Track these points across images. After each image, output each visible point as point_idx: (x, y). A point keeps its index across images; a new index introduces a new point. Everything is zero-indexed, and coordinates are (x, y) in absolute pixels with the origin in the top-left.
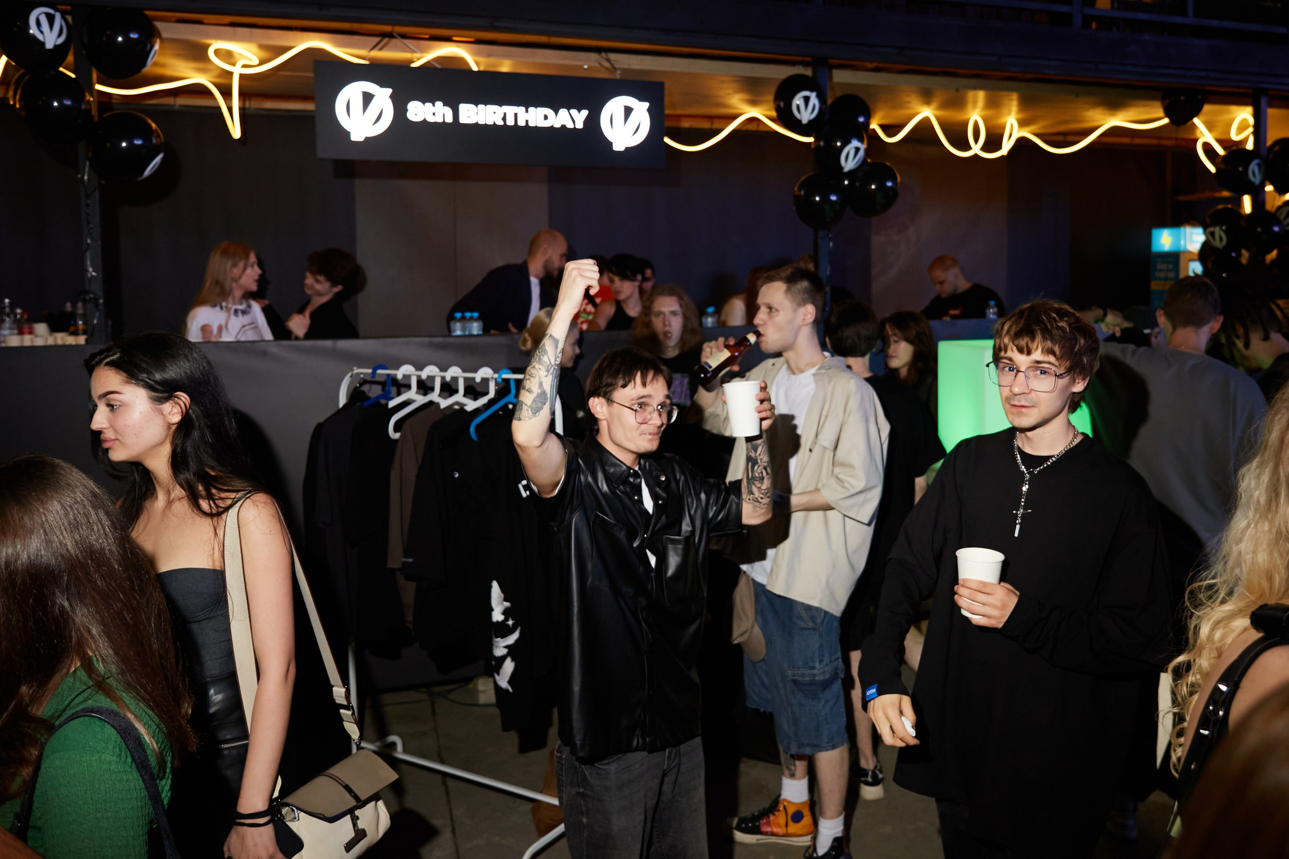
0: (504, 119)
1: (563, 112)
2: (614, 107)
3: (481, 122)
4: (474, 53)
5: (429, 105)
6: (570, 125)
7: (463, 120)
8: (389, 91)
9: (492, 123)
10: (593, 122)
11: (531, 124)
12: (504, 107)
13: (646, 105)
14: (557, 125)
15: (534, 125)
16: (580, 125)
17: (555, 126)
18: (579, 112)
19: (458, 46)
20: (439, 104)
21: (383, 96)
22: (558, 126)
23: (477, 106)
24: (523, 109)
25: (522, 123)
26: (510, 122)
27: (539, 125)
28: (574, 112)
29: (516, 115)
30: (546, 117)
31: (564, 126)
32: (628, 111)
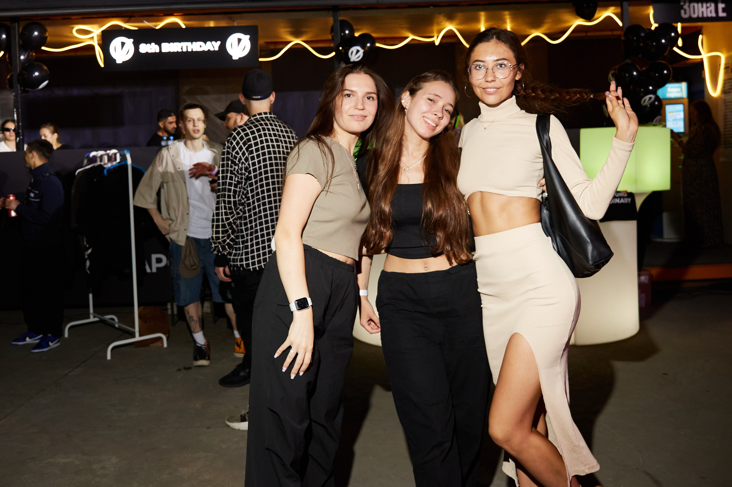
0: (182, 49)
1: (209, 43)
2: (233, 39)
3: (172, 51)
4: (183, 20)
5: (149, 45)
6: (212, 49)
7: (163, 51)
8: (132, 40)
9: (176, 51)
10: (223, 47)
11: (194, 50)
12: (182, 43)
13: (248, 36)
14: (206, 50)
16: (217, 49)
18: (216, 42)
19: (176, 18)
20: (153, 44)
21: (129, 42)
23: (169, 43)
24: (190, 43)
25: (190, 50)
26: (185, 50)
27: (198, 50)
28: (214, 42)
29: (187, 46)
30: (201, 46)
31: (209, 50)
32: (239, 40)
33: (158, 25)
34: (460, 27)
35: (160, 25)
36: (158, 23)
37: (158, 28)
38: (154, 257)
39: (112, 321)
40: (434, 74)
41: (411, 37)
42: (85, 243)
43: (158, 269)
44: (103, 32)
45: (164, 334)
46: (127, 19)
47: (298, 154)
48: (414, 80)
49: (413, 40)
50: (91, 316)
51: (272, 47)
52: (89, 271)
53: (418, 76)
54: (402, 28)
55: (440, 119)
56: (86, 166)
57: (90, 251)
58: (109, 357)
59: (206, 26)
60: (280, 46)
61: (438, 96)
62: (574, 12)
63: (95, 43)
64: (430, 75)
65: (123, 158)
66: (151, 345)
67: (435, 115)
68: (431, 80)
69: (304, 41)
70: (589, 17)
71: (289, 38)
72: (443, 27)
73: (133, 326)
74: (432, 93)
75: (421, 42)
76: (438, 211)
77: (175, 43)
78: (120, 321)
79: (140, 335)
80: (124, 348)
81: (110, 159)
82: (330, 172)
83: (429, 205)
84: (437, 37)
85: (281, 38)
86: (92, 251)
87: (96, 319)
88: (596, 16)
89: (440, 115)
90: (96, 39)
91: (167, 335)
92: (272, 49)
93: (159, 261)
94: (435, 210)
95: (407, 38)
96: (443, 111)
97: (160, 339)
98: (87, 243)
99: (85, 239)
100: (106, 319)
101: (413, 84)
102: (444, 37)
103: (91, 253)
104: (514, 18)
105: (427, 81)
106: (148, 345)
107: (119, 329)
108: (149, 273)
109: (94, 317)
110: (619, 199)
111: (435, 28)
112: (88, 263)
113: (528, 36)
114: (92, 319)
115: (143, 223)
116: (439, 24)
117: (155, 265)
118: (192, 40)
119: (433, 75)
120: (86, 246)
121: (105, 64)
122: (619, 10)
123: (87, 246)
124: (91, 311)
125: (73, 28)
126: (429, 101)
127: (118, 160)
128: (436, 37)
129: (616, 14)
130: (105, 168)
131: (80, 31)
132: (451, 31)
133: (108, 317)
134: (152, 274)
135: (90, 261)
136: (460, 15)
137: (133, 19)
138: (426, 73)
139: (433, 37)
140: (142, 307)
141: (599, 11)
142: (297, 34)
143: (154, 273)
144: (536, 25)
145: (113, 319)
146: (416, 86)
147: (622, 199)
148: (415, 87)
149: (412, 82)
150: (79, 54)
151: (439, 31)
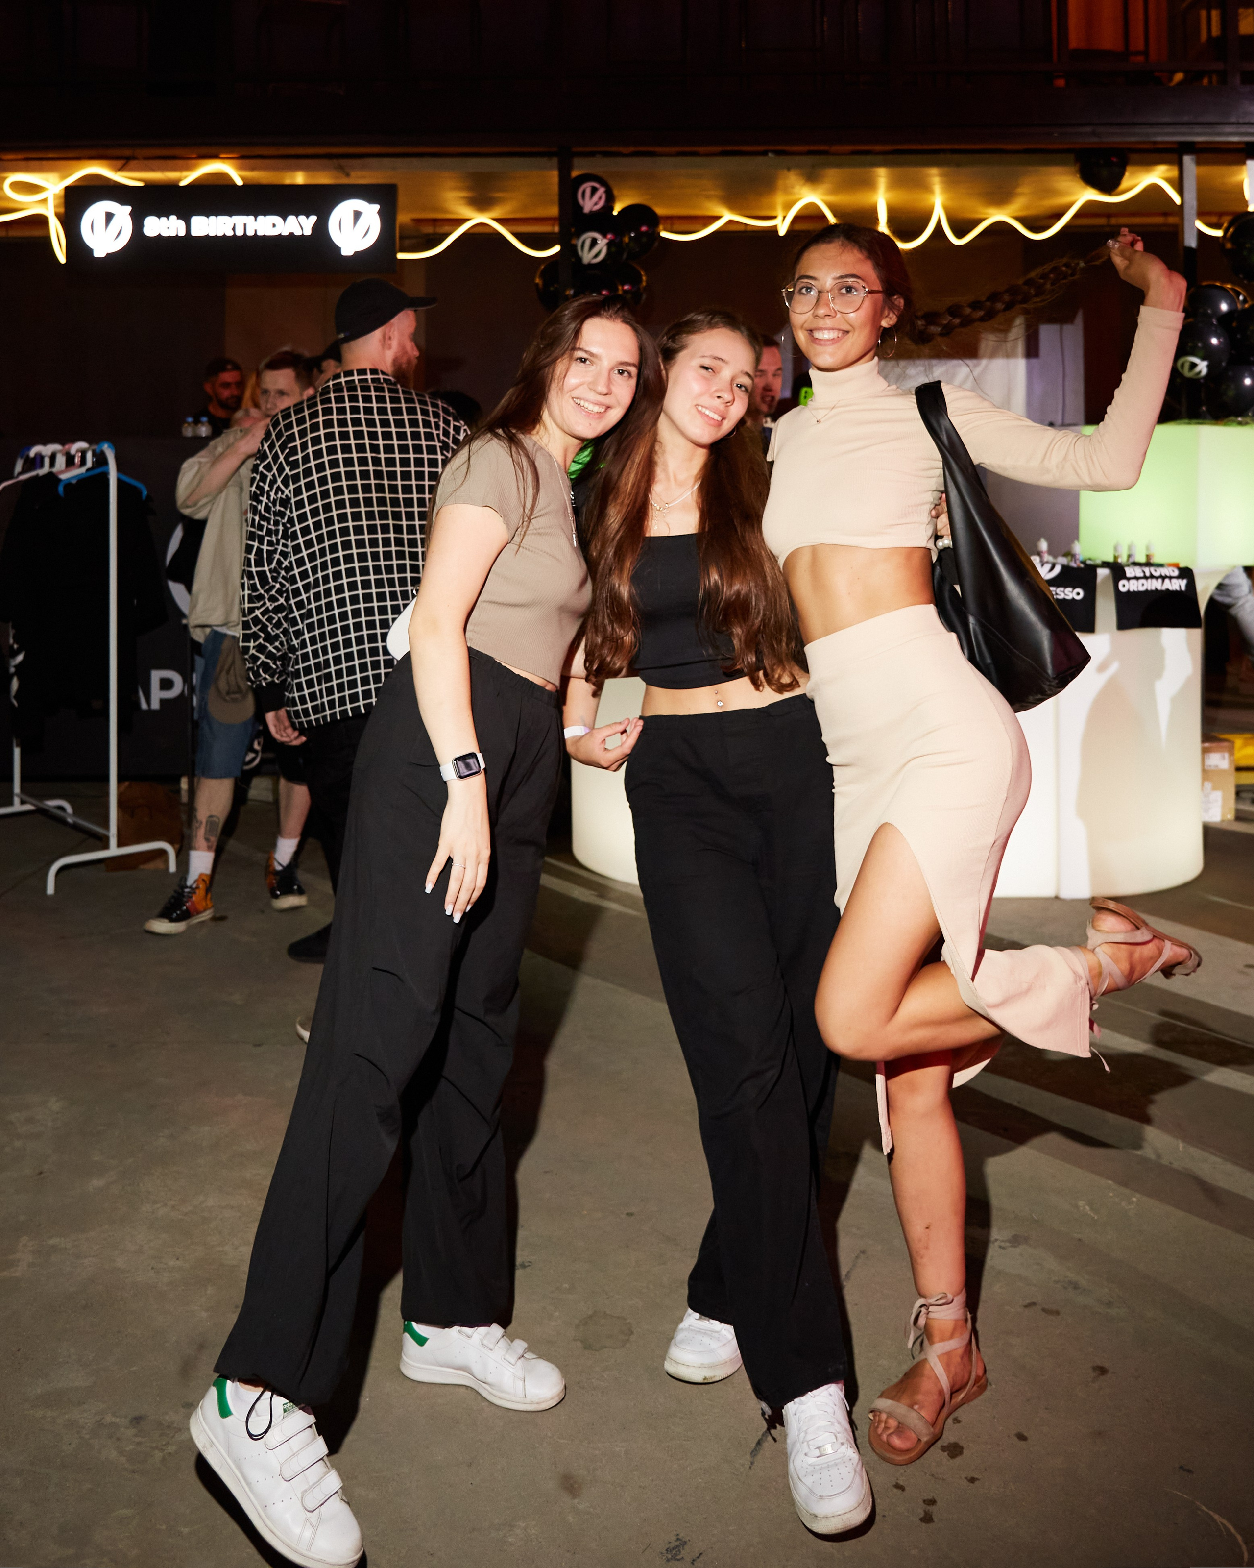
0: (234, 229)
1: (291, 219)
2: (343, 211)
3: (212, 234)
4: (240, 168)
5: (164, 219)
6: (298, 233)
7: (195, 232)
8: (128, 209)
9: (222, 234)
10: (321, 228)
11: (260, 233)
12: (235, 217)
13: (377, 207)
14: (285, 233)
15: (262, 234)
16: (308, 232)
17: (283, 234)
18: (307, 217)
19: (225, 163)
20: (173, 218)
21: (123, 213)
22: (287, 234)
24: (252, 218)
25: (250, 233)
26: (240, 232)
27: (268, 234)
28: (302, 218)
29: (245, 225)
30: (274, 225)
31: (292, 234)
32: (357, 215)
33: (185, 177)
34: (832, 199)
35: (187, 178)
36: (185, 174)
37: (183, 183)
38: (156, 675)
39: (59, 813)
40: (709, 315)
41: (727, 216)
42: (11, 641)
43: (163, 702)
44: (67, 189)
45: (171, 843)
46: (120, 163)
47: (466, 465)
48: (669, 331)
49: (730, 222)
50: (17, 800)
51: (428, 229)
52: (18, 702)
53: (676, 321)
54: (709, 197)
55: (729, 404)
56: (20, 474)
57: (20, 658)
58: (51, 889)
59: (288, 181)
60: (446, 229)
61: (719, 359)
62: (1078, 176)
63: (50, 212)
64: (700, 317)
65: (101, 460)
66: (142, 867)
67: (719, 397)
68: (701, 329)
69: (497, 220)
70: (1109, 186)
71: (465, 211)
72: (796, 197)
73: (106, 824)
74: (708, 354)
75: (749, 229)
76: (730, 586)
77: (220, 217)
78: (76, 812)
79: (120, 844)
80: (82, 871)
81: (70, 461)
82: (529, 505)
83: (715, 577)
84: (782, 218)
85: (446, 211)
86: (25, 657)
87: (28, 807)
88: (1125, 183)
89: (727, 397)
90: (51, 203)
91: (177, 846)
92: (428, 235)
93: (166, 684)
94: (725, 584)
95: (718, 218)
96: (732, 388)
97: (162, 853)
98: (15, 641)
99: (12, 632)
100: (48, 808)
101: (668, 339)
102: (796, 219)
103: (21, 663)
104: (950, 184)
105: (696, 331)
106: (134, 867)
107: (75, 827)
108: (145, 711)
109: (23, 802)
110: (1160, 580)
111: (780, 199)
112: (15, 684)
113: (980, 221)
114: (17, 807)
115: (135, 601)
116: (787, 190)
117: (157, 695)
118: (255, 211)
119: (706, 318)
120: (12, 647)
121: (67, 257)
122: (1174, 172)
123: (15, 646)
124: (17, 789)
125: (5, 178)
126: (704, 372)
127: (89, 464)
128: (780, 218)
129: (1169, 181)
130: (60, 480)
131: (17, 186)
132: (812, 205)
133: (52, 803)
134: (150, 711)
135: (19, 679)
136: (832, 173)
137: (133, 163)
138: (692, 314)
139: (774, 217)
140: (127, 783)
141: (1132, 174)
142: (481, 203)
143: (155, 711)
144: (1000, 198)
145: (62, 808)
146: (674, 342)
147: (1167, 581)
148: (671, 345)
149: (666, 334)
150: (14, 233)
151: (788, 206)
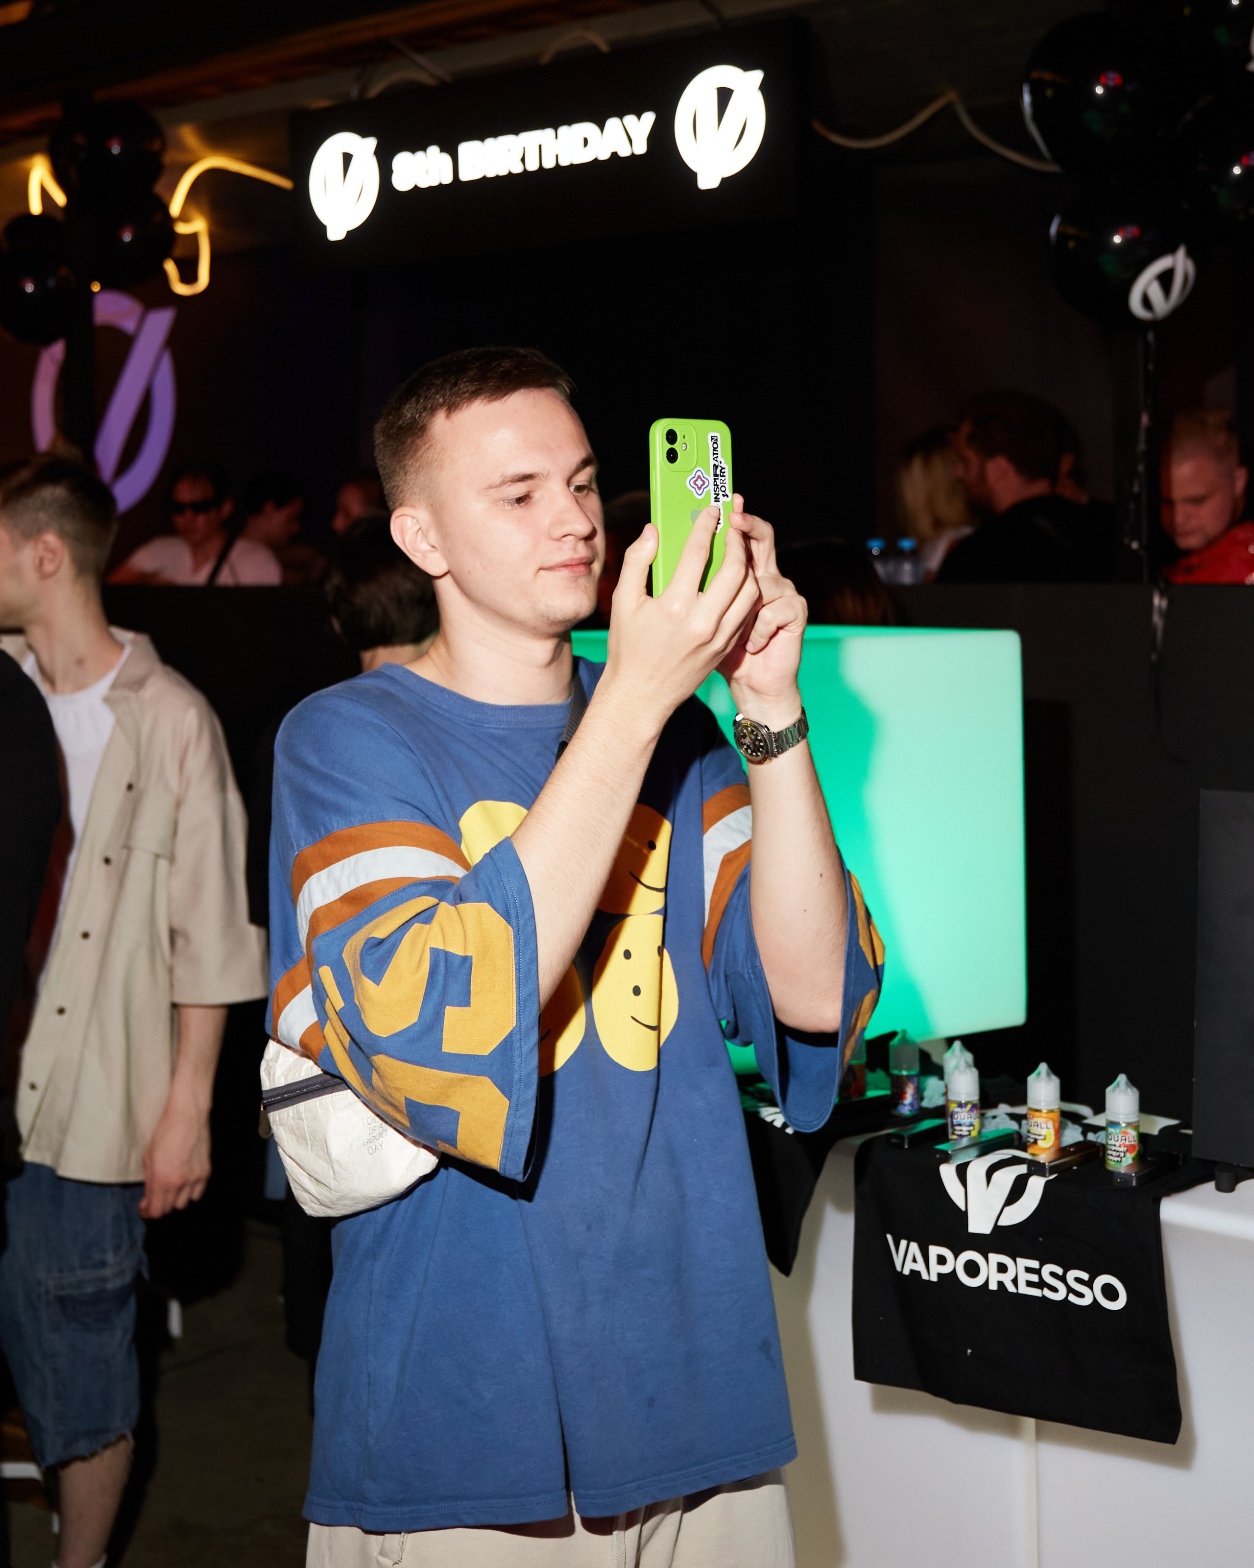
0: (523, 160)
1: (613, 123)
2: (699, 93)
3: (491, 174)
5: (420, 154)
7: (467, 174)
9: (506, 173)
10: (662, 136)
11: (564, 163)
12: (522, 136)
13: (757, 76)
14: (605, 155)
15: (568, 163)
16: (641, 148)
17: (601, 158)
20: (434, 150)
23: (482, 141)
24: (550, 132)
25: (549, 164)
26: (532, 164)
27: (577, 161)
28: (630, 120)
29: (540, 148)
30: (586, 142)
31: (615, 154)
